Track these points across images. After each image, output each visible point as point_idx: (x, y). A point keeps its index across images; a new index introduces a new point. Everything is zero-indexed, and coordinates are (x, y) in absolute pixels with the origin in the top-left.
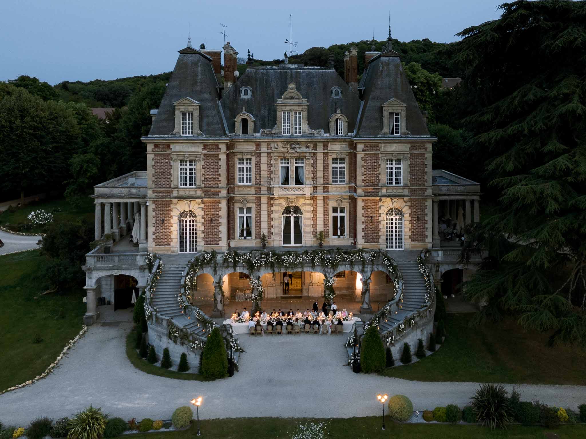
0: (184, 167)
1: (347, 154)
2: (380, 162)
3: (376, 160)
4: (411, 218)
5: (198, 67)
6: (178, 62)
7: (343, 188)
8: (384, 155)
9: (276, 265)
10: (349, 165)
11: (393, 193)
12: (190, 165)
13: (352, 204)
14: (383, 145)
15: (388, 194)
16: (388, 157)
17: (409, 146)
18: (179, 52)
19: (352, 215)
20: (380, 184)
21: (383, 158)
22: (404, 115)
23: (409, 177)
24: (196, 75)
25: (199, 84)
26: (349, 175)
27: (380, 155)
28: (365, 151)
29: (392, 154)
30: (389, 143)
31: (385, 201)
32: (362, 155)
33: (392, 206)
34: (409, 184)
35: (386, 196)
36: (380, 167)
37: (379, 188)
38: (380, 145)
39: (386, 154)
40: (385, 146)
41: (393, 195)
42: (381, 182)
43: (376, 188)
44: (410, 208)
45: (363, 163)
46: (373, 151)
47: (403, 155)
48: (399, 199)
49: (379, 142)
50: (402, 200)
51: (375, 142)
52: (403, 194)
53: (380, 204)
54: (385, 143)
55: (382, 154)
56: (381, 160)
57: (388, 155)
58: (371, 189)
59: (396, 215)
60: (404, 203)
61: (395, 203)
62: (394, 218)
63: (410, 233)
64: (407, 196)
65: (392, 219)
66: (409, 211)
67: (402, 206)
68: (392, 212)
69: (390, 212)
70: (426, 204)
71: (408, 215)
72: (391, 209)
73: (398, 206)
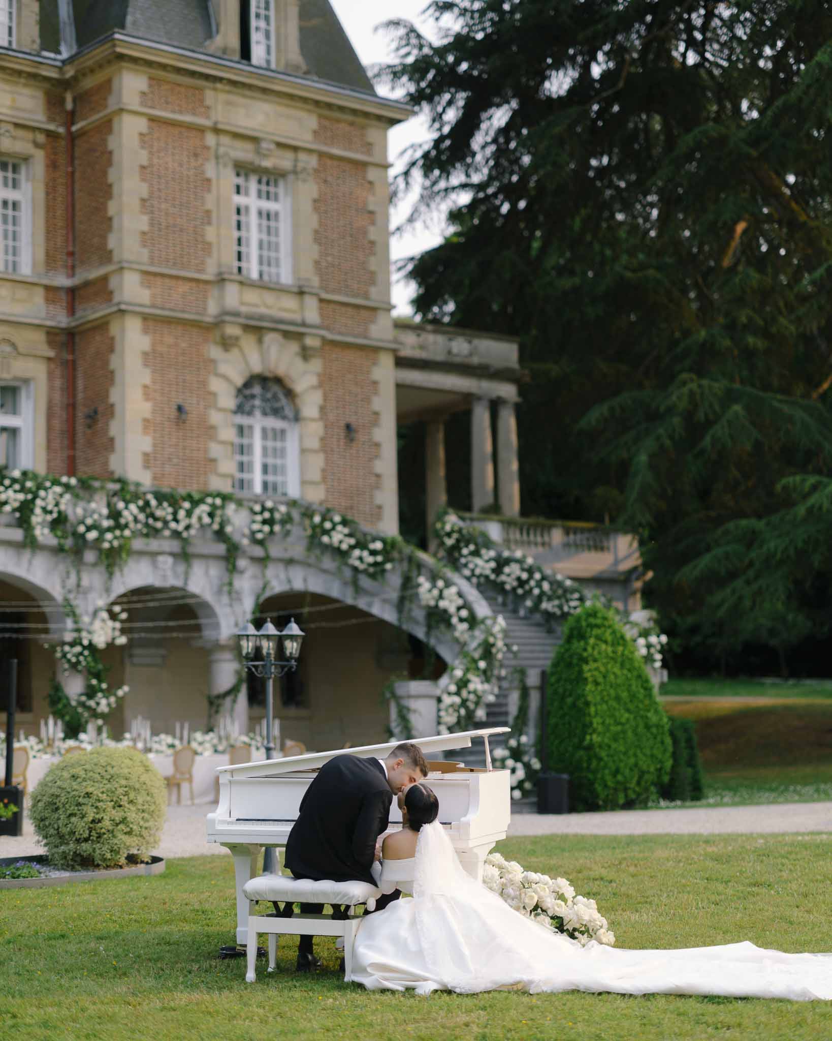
1: (41, 138)
2: (210, 170)
3: (196, 155)
7: (21, 293)
8: (225, 140)
10: (47, 194)
11: (263, 310)
13: (58, 372)
14: (222, 97)
15: (248, 310)
16: (239, 155)
17: (314, 122)
19: (57, 424)
20: (211, 267)
21: (220, 150)
26: (48, 240)
27: (210, 139)
28: (152, 107)
29: (255, 140)
30: (244, 96)
31: (237, 338)
32: (142, 124)
33: (257, 367)
34: (315, 281)
35: (237, 314)
36: (209, 191)
37: (206, 282)
38: (210, 96)
39: (236, 136)
40: (228, 103)
41: (261, 318)
42: (215, 254)
43: (197, 281)
44: (320, 385)
45: (143, 157)
46: (181, 112)
47: (289, 155)
48: (287, 335)
49: (207, 77)
50: (294, 347)
51: (193, 74)
52: (297, 317)
53: (215, 352)
54: (229, 92)
55: (217, 131)
56: (213, 161)
57: (239, 144)
58: (177, 278)
59: (266, 414)
60: (299, 360)
61: (273, 352)
62: (258, 424)
63: (321, 492)
64: (317, 326)
65: (251, 428)
66: (318, 398)
67: (292, 373)
68: (252, 397)
69: (244, 396)
70: (373, 377)
71: (314, 412)
72: (252, 377)
73: (281, 371)
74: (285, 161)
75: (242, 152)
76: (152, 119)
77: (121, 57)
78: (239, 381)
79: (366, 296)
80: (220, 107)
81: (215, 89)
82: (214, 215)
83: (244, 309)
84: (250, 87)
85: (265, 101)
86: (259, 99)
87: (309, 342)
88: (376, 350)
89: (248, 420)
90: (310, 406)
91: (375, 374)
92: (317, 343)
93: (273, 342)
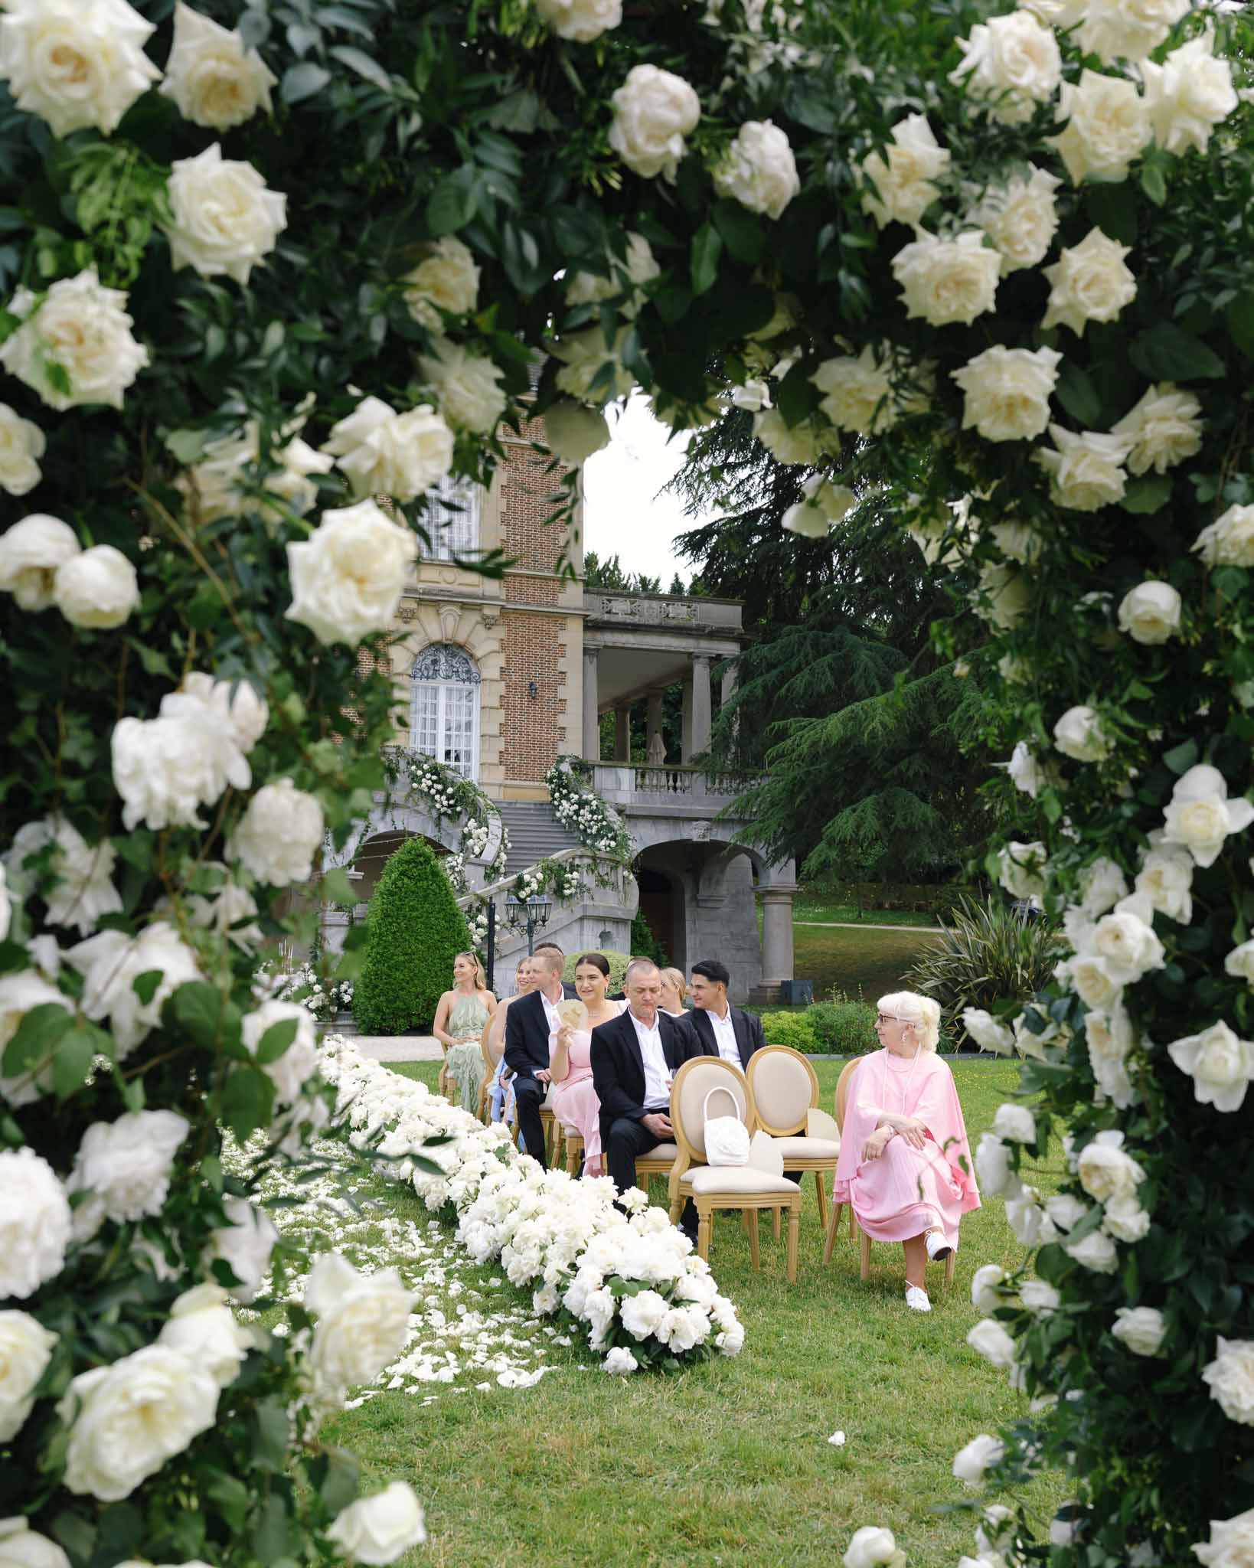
4: (508, 686)
11: (444, 586)
23: (503, 532)
31: (413, 612)
33: (436, 635)
35: (416, 591)
41: (440, 593)
44: (503, 649)
48: (464, 606)
50: (474, 617)
52: (479, 591)
59: (448, 677)
60: (480, 628)
61: (450, 622)
62: (442, 686)
63: (501, 744)
64: (496, 598)
65: (436, 690)
66: (500, 660)
67: (473, 640)
68: (435, 662)
69: (428, 662)
70: (561, 641)
71: (495, 674)
72: (432, 645)
73: (461, 638)
78: (417, 651)
83: (421, 586)
87: (487, 611)
88: (565, 616)
89: (432, 683)
90: (491, 668)
91: (563, 638)
92: (496, 612)
93: (450, 613)
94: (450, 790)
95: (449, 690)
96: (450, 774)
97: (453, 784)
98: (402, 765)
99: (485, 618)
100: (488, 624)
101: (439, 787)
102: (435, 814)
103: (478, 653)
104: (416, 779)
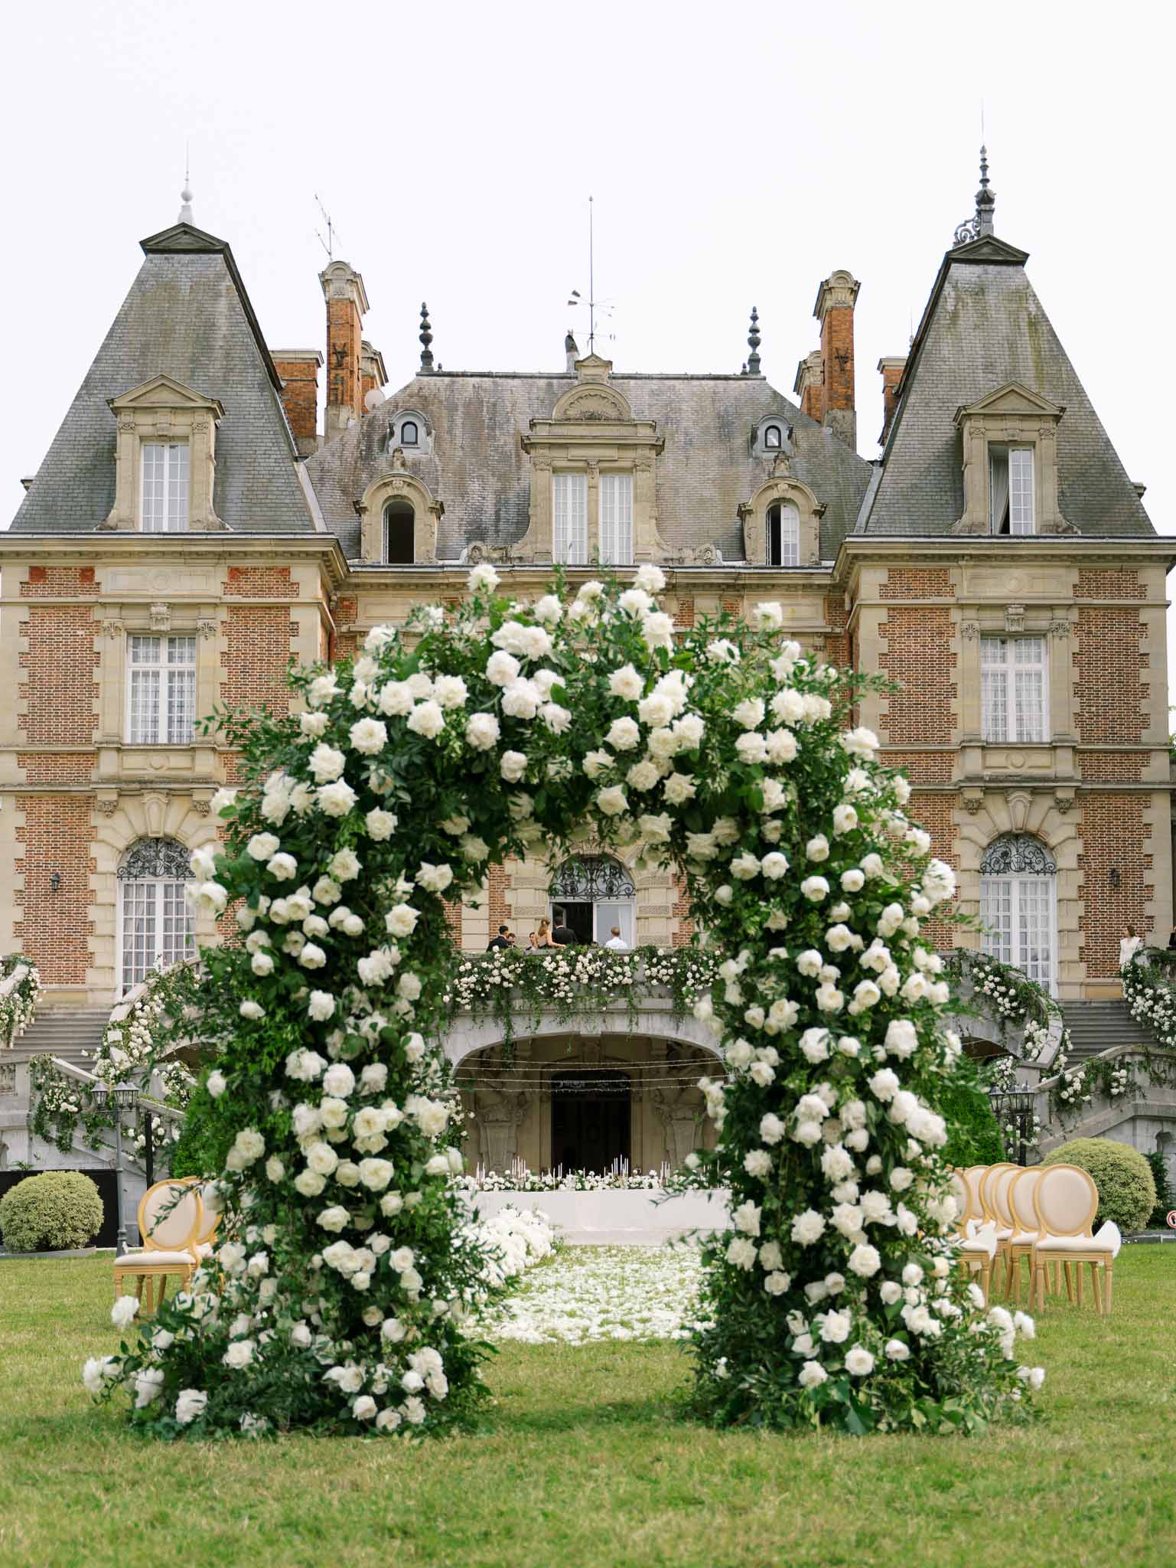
0: (150, 666)
1: (819, 641)
2: (955, 645)
3: (940, 634)
4: (1087, 875)
5: (217, 295)
6: (140, 282)
8: (971, 613)
9: (517, 1004)
11: (1011, 770)
12: (171, 659)
14: (969, 572)
15: (987, 773)
16: (988, 625)
17: (1074, 577)
18: (143, 243)
20: (956, 737)
21: (965, 624)
22: (1053, 451)
23: (1076, 705)
24: (211, 326)
25: (219, 353)
27: (955, 616)
28: (894, 597)
29: (1003, 607)
30: (992, 567)
31: (978, 801)
32: (882, 615)
33: (1005, 825)
34: (1076, 734)
35: (981, 779)
36: (955, 665)
37: (952, 752)
38: (954, 575)
39: (981, 607)
40: (974, 577)
41: (1008, 778)
42: (960, 725)
43: (941, 752)
44: (1080, 834)
45: (883, 646)
46: (924, 596)
47: (1048, 614)
48: (1034, 791)
49: (948, 557)
50: (1047, 802)
51: (933, 557)
52: (1050, 773)
53: (957, 816)
54: (974, 566)
55: (962, 607)
56: (958, 635)
57: (986, 614)
58: (919, 752)
59: (1021, 870)
60: (1055, 813)
61: (1020, 810)
62: (1015, 879)
63: (1081, 940)
64: (1070, 779)
65: (1008, 884)
66: (1078, 847)
67: (1046, 827)
68: (1005, 854)
69: (998, 854)
70: (1145, 820)
71: (1073, 863)
72: (1002, 836)
73: (1033, 826)
74: (1040, 621)
75: (992, 621)
76: (891, 608)
77: (856, 557)
78: (985, 842)
79: (1137, 740)
80: (965, 584)
81: (960, 567)
82: (959, 687)
84: (996, 557)
85: (1017, 567)
86: (1010, 567)
87: (1060, 794)
88: (1149, 792)
89: (1003, 878)
90: (1067, 857)
91: (1148, 816)
92: (1070, 794)
93: (1020, 800)
94: (1012, 992)
95: (1023, 884)
96: (1013, 974)
97: (1015, 985)
98: (965, 968)
99: (1058, 802)
100: (1063, 808)
101: (1003, 989)
102: (998, 1016)
103: (1053, 841)
104: (979, 982)
